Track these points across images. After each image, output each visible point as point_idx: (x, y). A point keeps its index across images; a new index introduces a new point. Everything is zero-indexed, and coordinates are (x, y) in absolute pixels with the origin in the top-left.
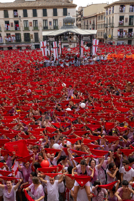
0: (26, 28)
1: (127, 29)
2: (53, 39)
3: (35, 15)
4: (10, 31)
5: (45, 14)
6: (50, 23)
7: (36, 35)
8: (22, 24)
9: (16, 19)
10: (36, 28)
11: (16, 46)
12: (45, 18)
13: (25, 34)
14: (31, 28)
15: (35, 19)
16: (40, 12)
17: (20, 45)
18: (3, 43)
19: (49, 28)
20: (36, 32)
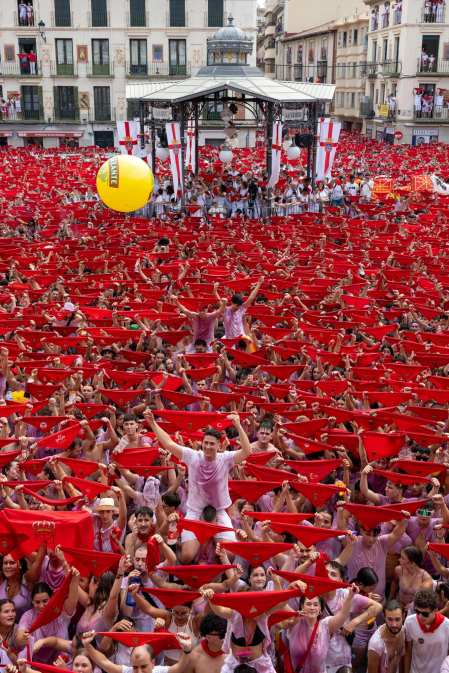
0: (65, 69)
2: (168, 113)
3: (100, 18)
5: (138, 17)
6: (158, 50)
7: (102, 95)
8: (46, 53)
9: (27, 32)
10: (102, 68)
11: (23, 134)
12: (138, 32)
13: (58, 90)
14: (83, 69)
15: (100, 33)
16: (118, 10)
17: (38, 131)
19: (151, 72)
20: (101, 83)
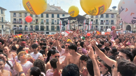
0: (42, 23)
1: (95, 26)
3: (47, 16)
4: (32, 24)
5: (53, 16)
6: (56, 21)
7: (47, 27)
8: (39, 21)
9: (37, 18)
10: (47, 23)
12: (53, 18)
13: (41, 26)
14: (45, 23)
15: (47, 19)
16: (50, 16)
17: (38, 32)
18: (28, 31)
20: (47, 25)
